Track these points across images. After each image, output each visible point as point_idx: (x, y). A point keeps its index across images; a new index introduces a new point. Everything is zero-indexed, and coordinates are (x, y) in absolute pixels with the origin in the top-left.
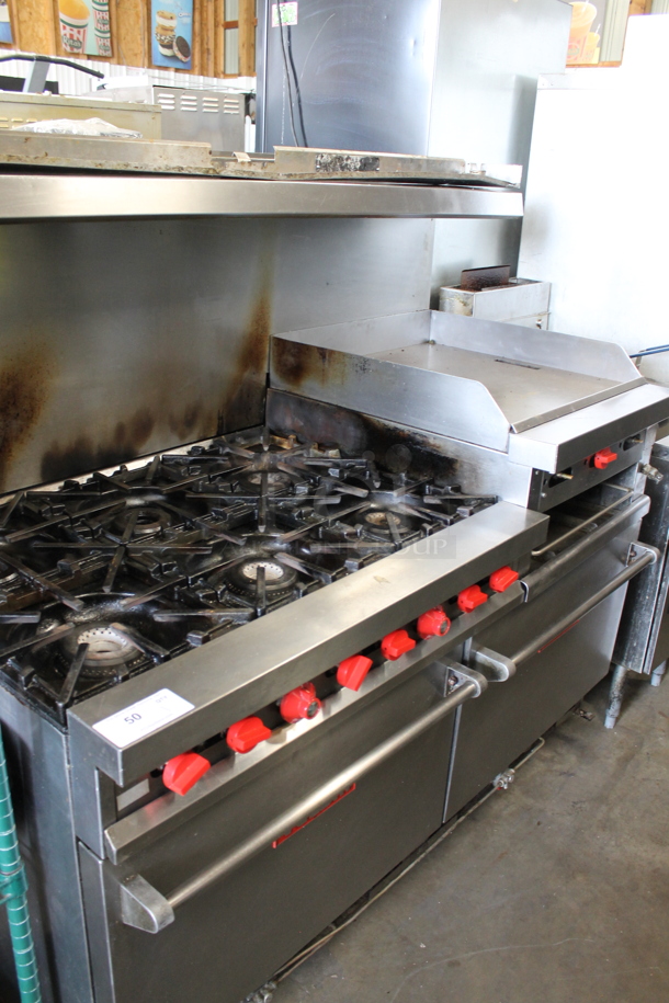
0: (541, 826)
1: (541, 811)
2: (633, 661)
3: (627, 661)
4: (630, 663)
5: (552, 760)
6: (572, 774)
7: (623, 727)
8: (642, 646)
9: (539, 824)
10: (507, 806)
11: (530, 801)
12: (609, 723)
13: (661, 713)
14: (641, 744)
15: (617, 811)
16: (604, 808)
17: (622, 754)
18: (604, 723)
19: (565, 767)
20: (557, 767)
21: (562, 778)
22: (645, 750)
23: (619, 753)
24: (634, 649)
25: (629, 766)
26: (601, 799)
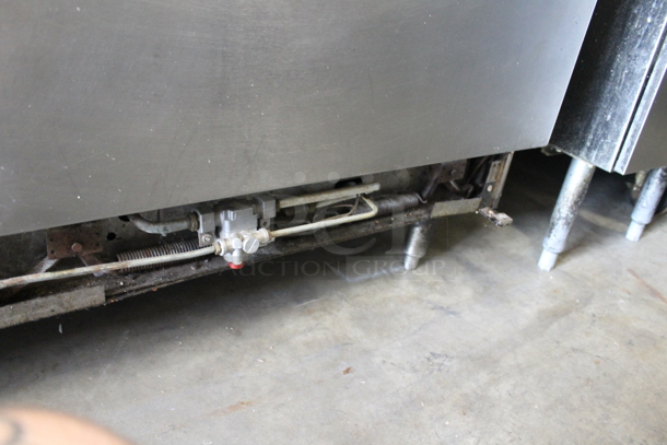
0: (350, 375)
1: (366, 352)
2: (601, 148)
3: (589, 149)
4: (594, 153)
5: (432, 287)
6: (452, 313)
7: (566, 273)
8: (621, 120)
9: (347, 371)
10: (311, 330)
11: (355, 333)
12: (547, 259)
13: (631, 271)
14: (587, 301)
15: (505, 387)
16: (483, 376)
17: (551, 305)
18: (537, 261)
19: (447, 301)
20: (435, 297)
21: (433, 314)
22: (591, 309)
23: (547, 304)
24: (606, 125)
25: (555, 326)
26: (484, 361)
